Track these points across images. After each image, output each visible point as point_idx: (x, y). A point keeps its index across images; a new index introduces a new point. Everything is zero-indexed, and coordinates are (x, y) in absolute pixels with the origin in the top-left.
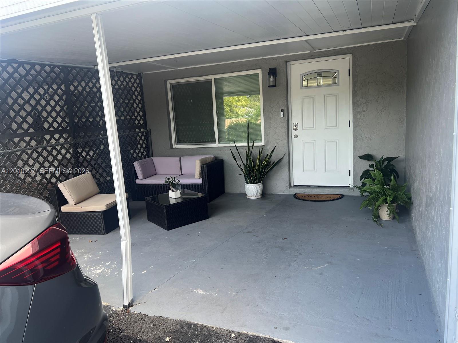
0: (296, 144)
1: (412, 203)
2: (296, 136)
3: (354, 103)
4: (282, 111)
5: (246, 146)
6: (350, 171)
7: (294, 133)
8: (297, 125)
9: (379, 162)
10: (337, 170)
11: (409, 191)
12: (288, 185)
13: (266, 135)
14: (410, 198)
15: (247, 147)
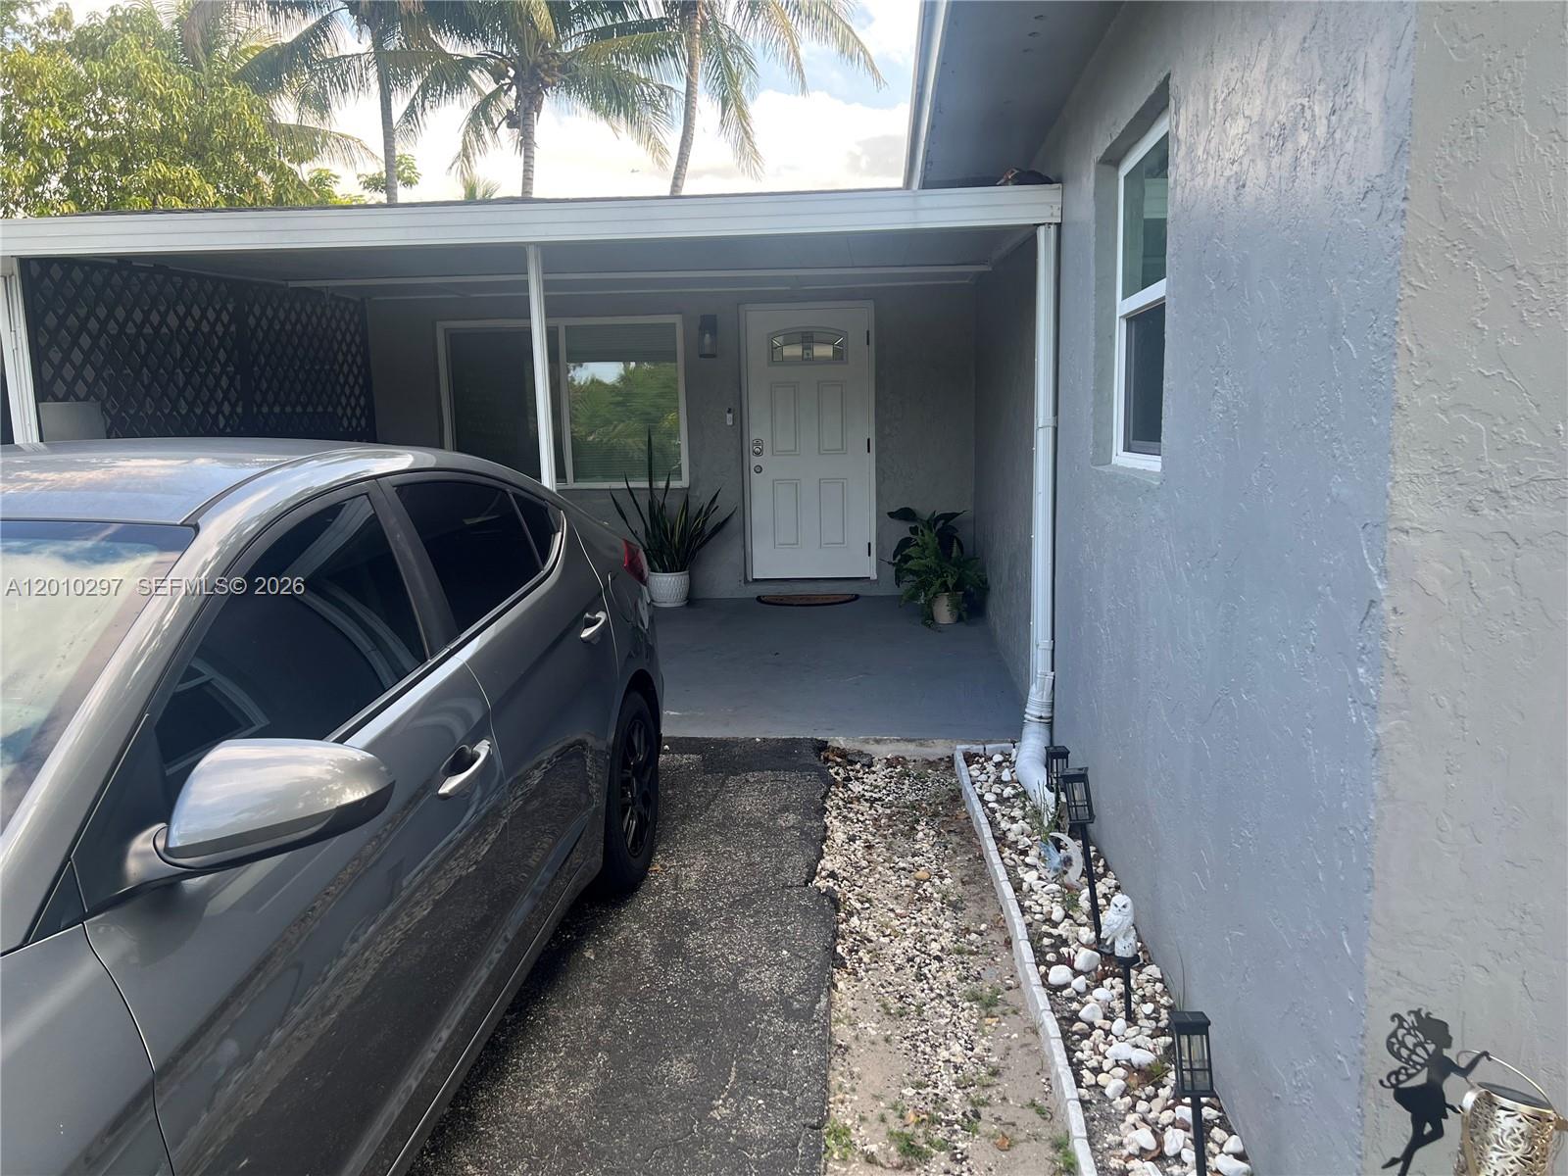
0: (759, 486)
1: (988, 589)
2: (759, 469)
3: (878, 402)
4: (729, 412)
5: (644, 489)
6: (869, 544)
7: (755, 461)
8: (759, 443)
9: (928, 521)
10: (843, 543)
11: (983, 570)
12: (742, 578)
13: (693, 463)
14: (985, 582)
15: (648, 492)
